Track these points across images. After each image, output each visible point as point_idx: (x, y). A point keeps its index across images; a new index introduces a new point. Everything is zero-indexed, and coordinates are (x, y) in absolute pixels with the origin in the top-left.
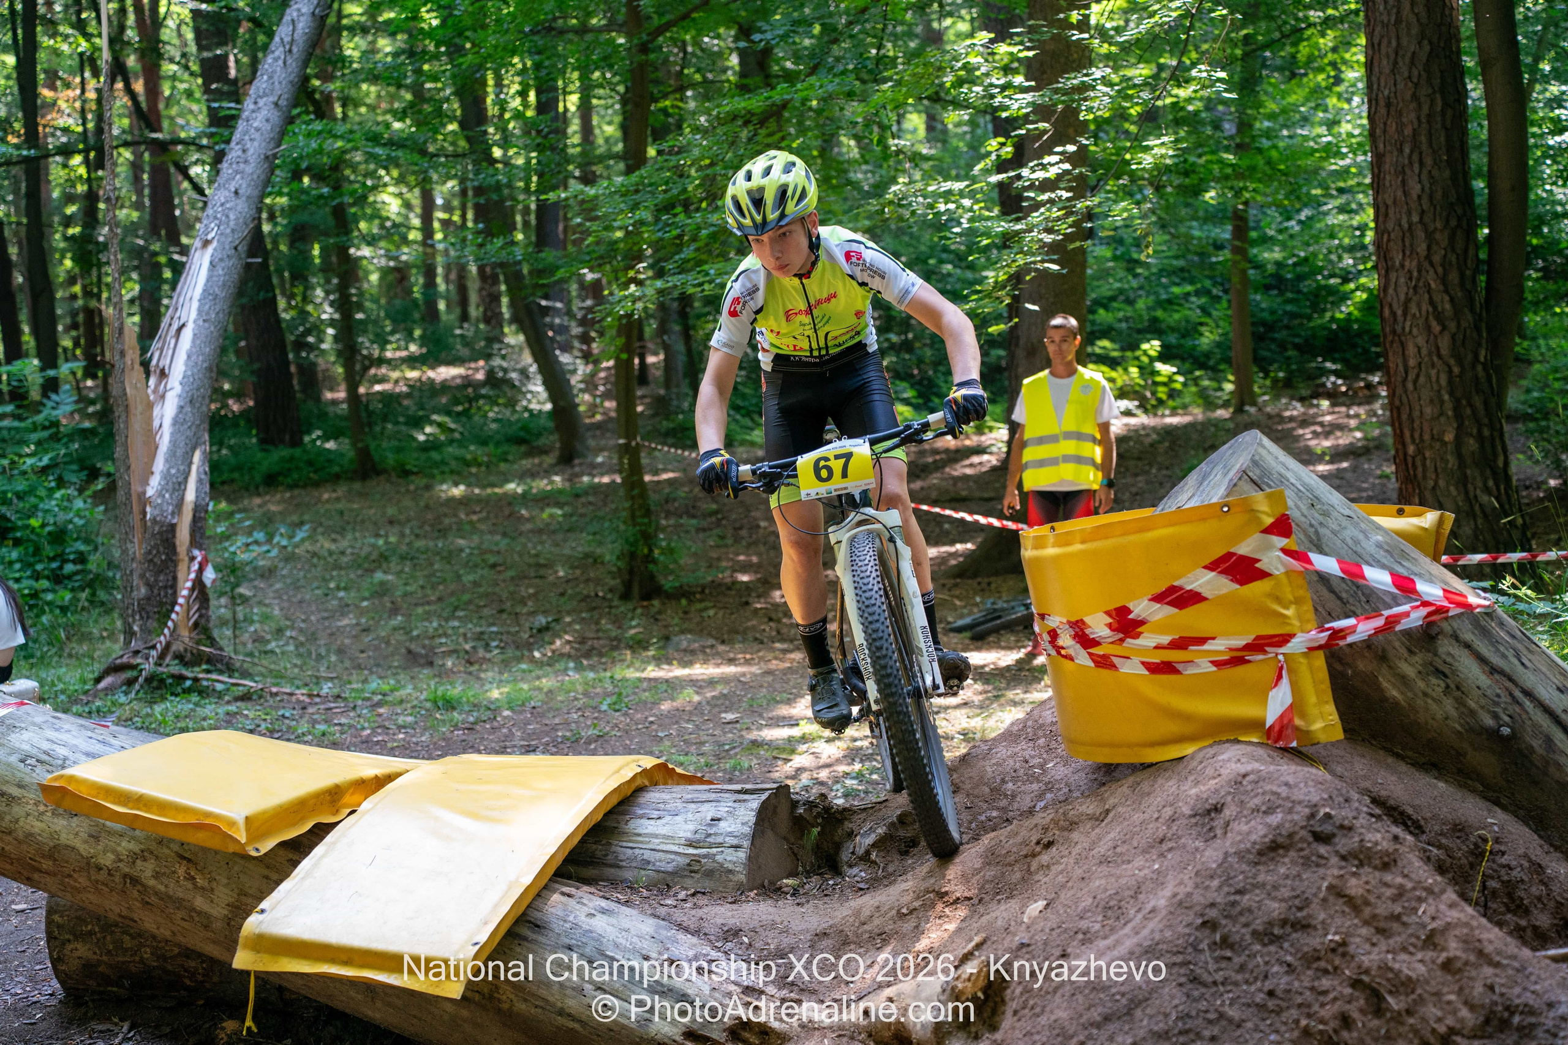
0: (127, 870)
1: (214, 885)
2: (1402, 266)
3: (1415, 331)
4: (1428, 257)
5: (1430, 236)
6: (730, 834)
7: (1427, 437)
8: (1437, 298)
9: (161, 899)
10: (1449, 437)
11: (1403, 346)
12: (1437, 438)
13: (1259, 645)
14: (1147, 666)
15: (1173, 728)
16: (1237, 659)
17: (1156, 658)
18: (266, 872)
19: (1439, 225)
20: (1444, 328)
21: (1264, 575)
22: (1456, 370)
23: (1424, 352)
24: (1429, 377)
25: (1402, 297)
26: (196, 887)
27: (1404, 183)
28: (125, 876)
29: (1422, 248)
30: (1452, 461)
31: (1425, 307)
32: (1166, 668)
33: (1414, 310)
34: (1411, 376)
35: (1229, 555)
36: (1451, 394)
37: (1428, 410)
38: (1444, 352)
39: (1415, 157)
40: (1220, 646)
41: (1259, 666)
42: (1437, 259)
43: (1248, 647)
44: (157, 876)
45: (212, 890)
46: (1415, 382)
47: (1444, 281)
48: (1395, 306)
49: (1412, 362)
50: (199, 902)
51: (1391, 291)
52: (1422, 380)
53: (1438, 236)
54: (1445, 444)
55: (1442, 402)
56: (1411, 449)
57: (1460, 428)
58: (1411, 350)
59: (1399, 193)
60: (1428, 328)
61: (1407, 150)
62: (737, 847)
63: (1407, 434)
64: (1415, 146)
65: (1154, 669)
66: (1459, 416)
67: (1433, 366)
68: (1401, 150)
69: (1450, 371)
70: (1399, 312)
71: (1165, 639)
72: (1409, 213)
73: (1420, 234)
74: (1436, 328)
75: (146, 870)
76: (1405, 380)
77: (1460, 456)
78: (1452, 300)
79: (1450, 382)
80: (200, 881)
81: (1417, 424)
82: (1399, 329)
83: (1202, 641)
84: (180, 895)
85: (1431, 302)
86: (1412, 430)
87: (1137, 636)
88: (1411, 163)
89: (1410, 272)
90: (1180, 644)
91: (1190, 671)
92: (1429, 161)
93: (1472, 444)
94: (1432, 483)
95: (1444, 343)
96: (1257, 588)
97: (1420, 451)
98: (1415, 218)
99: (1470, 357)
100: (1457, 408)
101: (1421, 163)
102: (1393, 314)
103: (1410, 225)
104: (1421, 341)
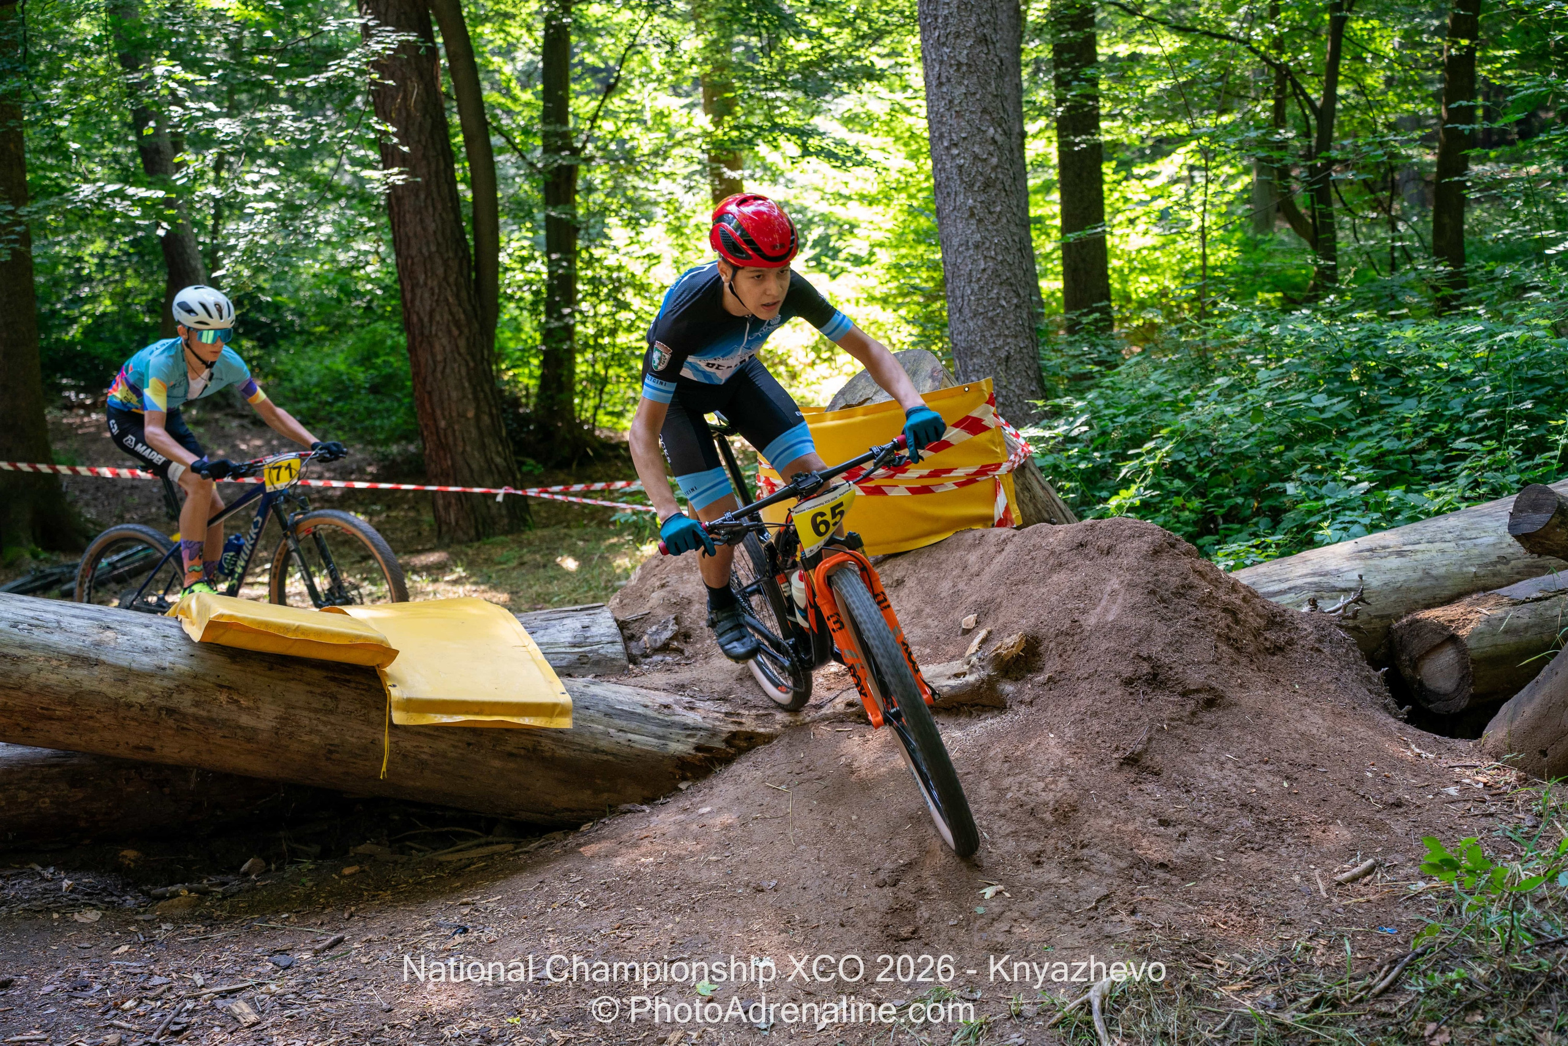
0: (163, 703)
1: (260, 704)
2: (426, 284)
3: (440, 334)
4: (445, 278)
5: (445, 262)
6: (603, 635)
7: (454, 414)
8: (455, 309)
9: (202, 723)
10: (471, 414)
11: (431, 345)
12: (462, 415)
13: (983, 471)
14: (909, 489)
15: (927, 527)
16: (970, 480)
17: (917, 485)
18: (308, 688)
19: (451, 254)
20: (461, 333)
21: (986, 428)
22: (472, 364)
23: (448, 349)
24: (453, 369)
25: (428, 308)
26: (240, 707)
27: (422, 221)
28: (161, 708)
29: (440, 271)
30: (474, 433)
31: (447, 316)
32: (926, 490)
33: (438, 318)
34: (439, 368)
35: (968, 417)
36: (470, 381)
37: (454, 395)
38: (463, 350)
39: (429, 202)
40: (960, 473)
41: (983, 485)
42: (452, 280)
43: (977, 473)
44: (196, 704)
45: (258, 708)
46: (443, 372)
47: (457, 296)
48: (422, 314)
49: (439, 358)
50: (245, 720)
51: (417, 303)
52: (448, 370)
53: (450, 263)
54: (468, 419)
55: (463, 388)
56: (443, 424)
57: (478, 408)
58: (438, 348)
59: (419, 229)
60: (449, 332)
61: (422, 196)
62: (613, 643)
63: (438, 412)
64: (429, 194)
65: (913, 491)
66: (476, 398)
67: (455, 360)
68: (417, 196)
69: (467, 365)
70: (426, 319)
71: (926, 472)
72: (428, 244)
73: (438, 261)
74: (456, 332)
75: (185, 702)
76: (434, 371)
77: (479, 428)
78: (464, 312)
79: (468, 374)
80: (244, 702)
81: (446, 405)
82: (426, 332)
83: (950, 471)
84: (225, 716)
85: (451, 313)
86: (443, 409)
87: (905, 471)
88: (426, 207)
89: (432, 289)
90: (935, 474)
91: (941, 490)
92: (439, 207)
93: (486, 419)
94: (460, 449)
95: (462, 343)
96: (983, 437)
97: (450, 425)
98: (433, 248)
99: (479, 357)
100: (475, 393)
101: (434, 208)
102: (421, 320)
103: (430, 253)
104: (445, 341)
